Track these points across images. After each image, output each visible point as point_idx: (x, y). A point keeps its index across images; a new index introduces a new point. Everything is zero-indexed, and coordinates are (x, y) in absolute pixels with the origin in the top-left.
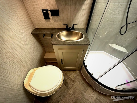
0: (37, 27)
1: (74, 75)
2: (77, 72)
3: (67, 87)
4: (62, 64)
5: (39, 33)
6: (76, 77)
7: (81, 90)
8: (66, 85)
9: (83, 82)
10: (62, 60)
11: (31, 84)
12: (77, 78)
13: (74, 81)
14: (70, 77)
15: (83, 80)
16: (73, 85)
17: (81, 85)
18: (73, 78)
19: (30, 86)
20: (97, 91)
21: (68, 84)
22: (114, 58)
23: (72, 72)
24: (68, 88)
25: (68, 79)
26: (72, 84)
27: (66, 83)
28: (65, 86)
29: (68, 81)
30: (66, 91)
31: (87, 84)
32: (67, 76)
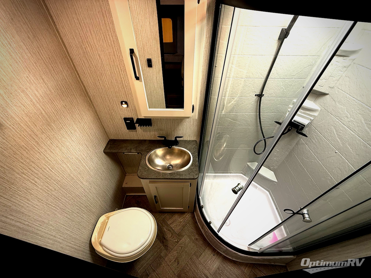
0: (112, 138)
1: (181, 222)
2: (188, 217)
3: (166, 247)
4: (157, 202)
5: (118, 152)
6: (184, 227)
7: (191, 253)
8: (163, 242)
9: (197, 237)
10: (155, 197)
11: (104, 241)
12: (186, 228)
13: (179, 235)
14: (172, 226)
15: (197, 234)
16: (178, 242)
17: (193, 242)
18: (177, 229)
19: (101, 244)
20: (221, 255)
21: (167, 240)
22: (259, 188)
23: (176, 216)
24: (167, 249)
25: (169, 230)
26: (176, 242)
27: (165, 239)
28: (161, 244)
29: (168, 236)
30: (162, 254)
31: (204, 240)
32: (168, 225)
